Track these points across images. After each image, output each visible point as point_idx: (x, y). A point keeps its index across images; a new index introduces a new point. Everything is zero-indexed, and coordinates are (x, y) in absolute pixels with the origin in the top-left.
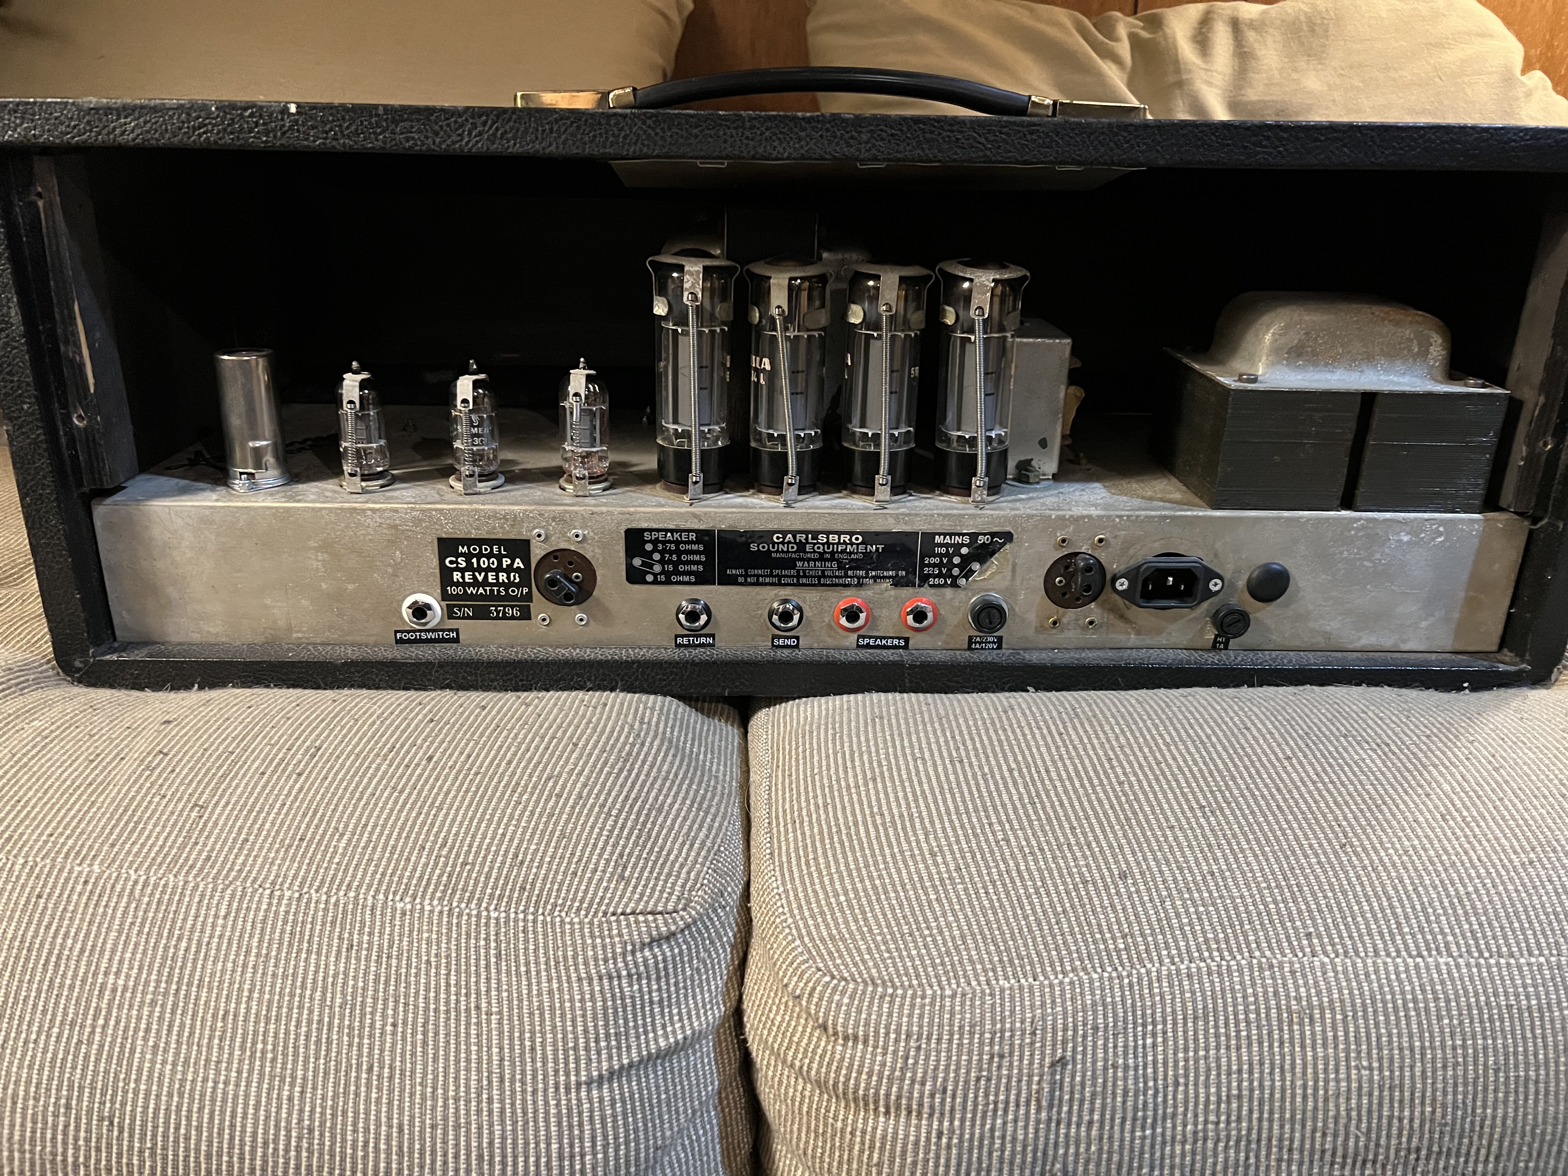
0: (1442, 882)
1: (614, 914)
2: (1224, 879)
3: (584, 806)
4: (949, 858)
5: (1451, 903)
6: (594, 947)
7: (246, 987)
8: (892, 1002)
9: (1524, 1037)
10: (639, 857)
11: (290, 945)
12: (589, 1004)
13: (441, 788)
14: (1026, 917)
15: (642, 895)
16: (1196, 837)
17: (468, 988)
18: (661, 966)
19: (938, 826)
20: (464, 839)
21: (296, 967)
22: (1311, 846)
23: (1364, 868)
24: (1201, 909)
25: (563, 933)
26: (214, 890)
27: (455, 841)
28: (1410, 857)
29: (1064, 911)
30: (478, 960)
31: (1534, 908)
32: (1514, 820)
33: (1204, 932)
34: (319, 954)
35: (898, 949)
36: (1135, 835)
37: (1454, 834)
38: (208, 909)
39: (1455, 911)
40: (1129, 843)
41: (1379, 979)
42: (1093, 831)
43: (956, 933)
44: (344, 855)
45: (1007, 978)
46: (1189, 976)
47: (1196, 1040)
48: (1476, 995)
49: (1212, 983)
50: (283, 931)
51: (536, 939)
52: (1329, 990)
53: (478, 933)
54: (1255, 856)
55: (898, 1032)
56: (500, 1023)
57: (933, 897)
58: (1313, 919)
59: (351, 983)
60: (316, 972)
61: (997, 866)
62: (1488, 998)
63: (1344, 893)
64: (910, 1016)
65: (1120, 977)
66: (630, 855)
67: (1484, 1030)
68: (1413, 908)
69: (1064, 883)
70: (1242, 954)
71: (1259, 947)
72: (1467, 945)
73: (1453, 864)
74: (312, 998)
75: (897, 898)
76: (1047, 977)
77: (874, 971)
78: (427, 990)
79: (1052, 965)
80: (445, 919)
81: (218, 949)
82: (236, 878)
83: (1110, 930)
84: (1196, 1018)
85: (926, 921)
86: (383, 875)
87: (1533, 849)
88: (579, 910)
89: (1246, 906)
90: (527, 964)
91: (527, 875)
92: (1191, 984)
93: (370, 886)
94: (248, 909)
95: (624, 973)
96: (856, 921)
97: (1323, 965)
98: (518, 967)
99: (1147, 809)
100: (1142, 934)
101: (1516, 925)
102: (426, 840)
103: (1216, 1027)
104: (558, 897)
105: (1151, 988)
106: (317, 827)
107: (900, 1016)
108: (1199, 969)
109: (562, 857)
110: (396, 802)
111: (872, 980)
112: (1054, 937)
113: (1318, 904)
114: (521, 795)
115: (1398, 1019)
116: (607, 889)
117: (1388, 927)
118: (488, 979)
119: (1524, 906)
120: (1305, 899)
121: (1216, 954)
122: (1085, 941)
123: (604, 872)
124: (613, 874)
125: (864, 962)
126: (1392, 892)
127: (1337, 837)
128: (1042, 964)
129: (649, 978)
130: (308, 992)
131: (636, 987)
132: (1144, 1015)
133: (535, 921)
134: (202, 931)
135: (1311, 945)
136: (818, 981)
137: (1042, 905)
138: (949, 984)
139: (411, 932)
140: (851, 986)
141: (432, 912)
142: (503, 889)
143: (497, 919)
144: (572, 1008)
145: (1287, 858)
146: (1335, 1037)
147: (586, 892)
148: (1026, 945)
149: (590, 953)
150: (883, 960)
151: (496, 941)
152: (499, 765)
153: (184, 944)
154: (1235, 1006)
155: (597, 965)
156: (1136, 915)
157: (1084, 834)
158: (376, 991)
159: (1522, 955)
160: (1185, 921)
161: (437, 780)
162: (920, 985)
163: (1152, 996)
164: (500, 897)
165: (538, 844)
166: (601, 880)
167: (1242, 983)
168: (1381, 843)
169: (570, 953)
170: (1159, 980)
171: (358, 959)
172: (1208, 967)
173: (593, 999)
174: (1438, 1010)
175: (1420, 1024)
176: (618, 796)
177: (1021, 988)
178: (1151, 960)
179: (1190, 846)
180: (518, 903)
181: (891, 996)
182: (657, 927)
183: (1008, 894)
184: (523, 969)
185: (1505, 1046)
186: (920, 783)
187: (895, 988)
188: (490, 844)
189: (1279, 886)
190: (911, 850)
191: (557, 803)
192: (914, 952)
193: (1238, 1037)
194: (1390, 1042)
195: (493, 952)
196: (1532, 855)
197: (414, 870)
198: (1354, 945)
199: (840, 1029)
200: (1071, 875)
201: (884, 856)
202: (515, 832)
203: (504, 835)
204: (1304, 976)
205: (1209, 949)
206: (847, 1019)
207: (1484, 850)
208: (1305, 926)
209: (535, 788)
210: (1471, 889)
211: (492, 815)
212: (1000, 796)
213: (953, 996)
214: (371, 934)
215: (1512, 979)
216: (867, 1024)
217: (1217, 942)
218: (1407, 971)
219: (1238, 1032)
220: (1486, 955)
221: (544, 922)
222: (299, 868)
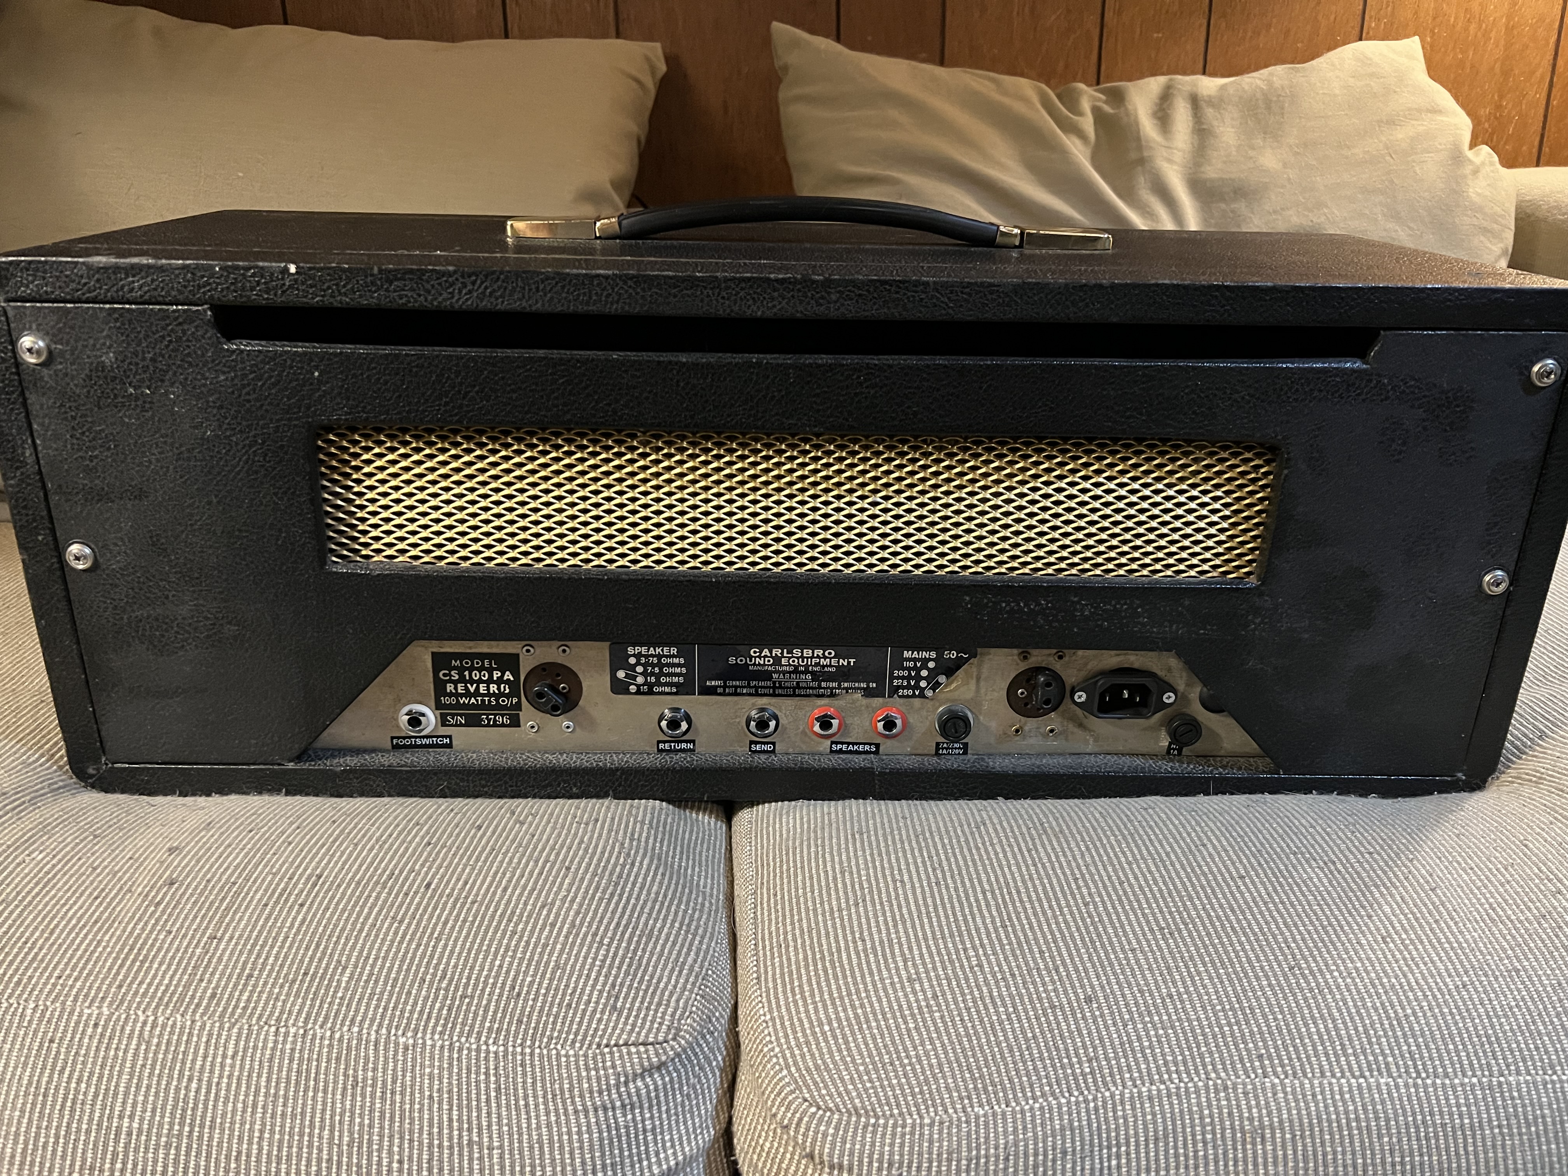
0: (1382, 1004)
1: (607, 1046)
2: (1182, 1002)
3: (577, 935)
4: (926, 985)
5: (1391, 1025)
6: (589, 1079)
7: (257, 1127)
8: (874, 1133)
9: (1457, 1154)
10: (630, 987)
11: (298, 1083)
12: (586, 1136)
13: (439, 917)
14: (998, 1044)
15: (634, 1025)
16: (1155, 959)
17: (469, 1122)
18: (653, 1094)
19: (916, 952)
20: (463, 970)
21: (304, 1105)
22: (1262, 968)
23: (1311, 990)
24: (1161, 1032)
25: (559, 1065)
26: (221, 1028)
27: (454, 973)
28: (1353, 979)
29: (1034, 1037)
30: (478, 1094)
31: (1468, 1031)
32: (1449, 943)
33: (1163, 1055)
34: (325, 1092)
35: (879, 1078)
36: (1099, 957)
37: (1394, 956)
38: (216, 1048)
39: (1394, 1032)
40: (1094, 966)
41: (1325, 1099)
42: (1060, 954)
43: (934, 1061)
44: (346, 989)
45: (981, 1106)
46: (1150, 1098)
47: (1157, 1160)
48: (1414, 1114)
49: (1171, 1104)
50: (290, 1070)
51: (533, 1072)
52: (1279, 1110)
53: (478, 1067)
54: (1211, 978)
55: (880, 1161)
56: (502, 1156)
57: (912, 1025)
58: (1264, 1041)
59: (358, 1120)
60: (324, 1111)
61: (972, 993)
62: (1424, 1117)
63: (1293, 1014)
64: (892, 1145)
65: (1086, 1101)
66: (622, 985)
67: (1420, 1147)
68: (1356, 1029)
69: (1034, 1009)
70: (1198, 1075)
71: (1215, 1070)
72: (1406, 1067)
73: (1393, 986)
74: (320, 1137)
75: (879, 1027)
76: (1018, 1104)
77: (857, 1101)
78: (431, 1125)
79: (1023, 1091)
80: (446, 1054)
81: (228, 1090)
82: (241, 1016)
83: (1077, 1055)
84: (1156, 1140)
85: (906, 1050)
86: (385, 1009)
87: (1466, 972)
88: (574, 1042)
89: (1202, 1028)
90: (526, 1097)
91: (524, 1008)
92: (1152, 1106)
93: (373, 1020)
94: (255, 1047)
95: (618, 1104)
96: (840, 1051)
97: (1273, 1085)
98: (517, 1100)
99: (1111, 931)
100: (1107, 1059)
101: (1451, 1047)
102: (426, 973)
103: (1176, 1147)
104: (553, 1029)
105: (1115, 1111)
106: (320, 960)
107: (883, 1145)
108: (1159, 1091)
109: (557, 989)
110: (396, 933)
111: (856, 1110)
112: (1024, 1063)
113: (1268, 1026)
114: (517, 925)
115: (1342, 1137)
116: (600, 1020)
117: (1334, 1049)
118: (489, 1114)
119: (1458, 1029)
120: (1256, 1021)
121: (1174, 1076)
122: (1053, 1066)
123: (597, 1003)
124: (605, 1005)
125: (848, 1092)
126: (1337, 1015)
127: (1286, 960)
128: (1013, 1089)
129: (641, 1107)
130: (317, 1131)
131: (629, 1117)
132: (1108, 1138)
133: (532, 1054)
134: (212, 1072)
135: (1263, 1067)
136: (805, 1112)
137: (1014, 1031)
138: (928, 1112)
139: (414, 1067)
140: (836, 1116)
141: (433, 1046)
142: (501, 1022)
143: (496, 1053)
144: (570, 1141)
145: (1240, 980)
146: (1285, 1156)
147: (580, 1023)
148: (999, 1071)
149: (586, 1086)
150: (866, 1090)
151: (495, 1075)
152: (494, 893)
153: (194, 1085)
154: (1193, 1127)
155: (592, 1098)
156: (1101, 1039)
157: (1052, 957)
158: (382, 1128)
159: (1456, 1076)
160: (1146, 1044)
161: (435, 909)
162: (901, 1114)
163: (1116, 1118)
164: (499, 1031)
165: (534, 976)
166: (594, 1011)
167: (1199, 1104)
168: (1327, 965)
169: (566, 1086)
170: (1122, 1103)
171: (363, 1096)
172: (1168, 1089)
173: (589, 1131)
174: (1379, 1129)
175: (1362, 1142)
176: (609, 923)
177: (994, 1114)
178: (1115, 1084)
179: (1150, 969)
180: (516, 1037)
181: (874, 1125)
182: (648, 1058)
183: (981, 1021)
184: (522, 1103)
185: (1440, 1162)
186: (900, 907)
187: (877, 1118)
188: (488, 977)
189: (1232, 1009)
190: (891, 978)
191: (551, 932)
192: (895, 1081)
193: (1196, 1157)
194: (1335, 1160)
195: (492, 1086)
196: (1465, 979)
197: (415, 1003)
198: (1302, 1065)
199: (826, 1158)
200: (1040, 999)
201: (865, 985)
202: (511, 964)
203: (501, 966)
204: (1256, 1097)
205: (1168, 1072)
206: (833, 1149)
207: (1421, 973)
208: (1257, 1048)
209: (529, 916)
210: (1409, 1011)
211: (489, 946)
212: (974, 919)
213: (932, 1125)
214: (375, 1069)
215: (1447, 1099)
216: (851, 1154)
217: (1176, 1064)
218: (1350, 1091)
219: (1196, 1152)
220: (1424, 1075)
221: (541, 1056)
222: (303, 1004)
